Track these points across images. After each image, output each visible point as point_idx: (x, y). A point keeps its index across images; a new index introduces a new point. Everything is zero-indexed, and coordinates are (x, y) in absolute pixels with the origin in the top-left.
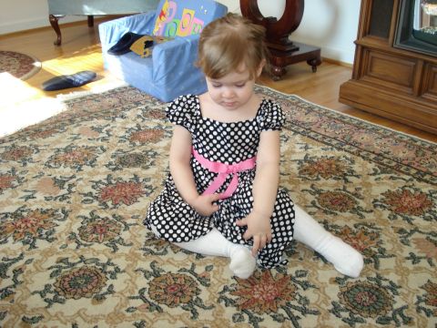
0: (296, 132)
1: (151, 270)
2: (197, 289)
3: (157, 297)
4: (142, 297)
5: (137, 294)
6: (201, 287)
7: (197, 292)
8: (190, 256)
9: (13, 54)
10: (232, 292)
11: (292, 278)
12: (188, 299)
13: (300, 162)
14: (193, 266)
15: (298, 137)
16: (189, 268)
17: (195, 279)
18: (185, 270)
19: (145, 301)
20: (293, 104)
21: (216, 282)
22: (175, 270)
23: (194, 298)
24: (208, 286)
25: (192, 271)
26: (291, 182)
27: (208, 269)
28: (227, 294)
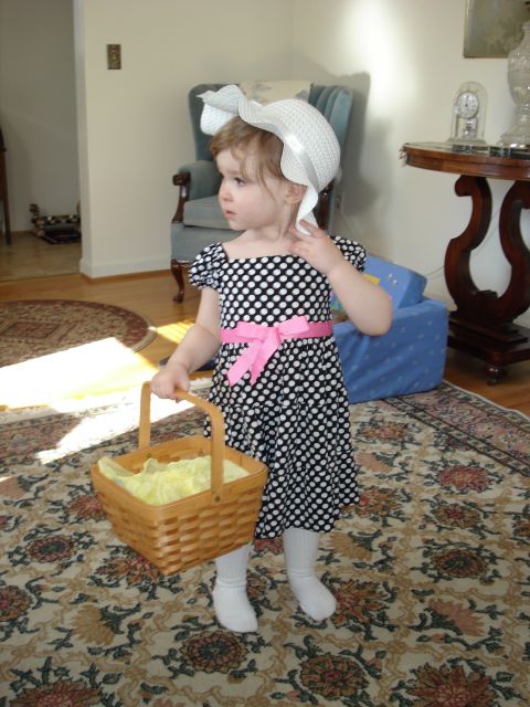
0: (514, 470)
1: (305, 648)
2: (365, 681)
3: (311, 684)
4: (291, 681)
5: (285, 677)
6: (368, 678)
7: (364, 684)
8: (357, 635)
9: (116, 310)
10: (410, 691)
11: (491, 682)
12: (351, 692)
13: (517, 516)
14: (360, 649)
15: (516, 478)
16: (354, 651)
17: (361, 666)
18: (349, 653)
19: (296, 687)
20: (514, 425)
21: (389, 674)
22: (335, 651)
23: (360, 692)
24: (378, 677)
25: (357, 655)
26: (501, 544)
27: (380, 655)
28: (403, 692)
